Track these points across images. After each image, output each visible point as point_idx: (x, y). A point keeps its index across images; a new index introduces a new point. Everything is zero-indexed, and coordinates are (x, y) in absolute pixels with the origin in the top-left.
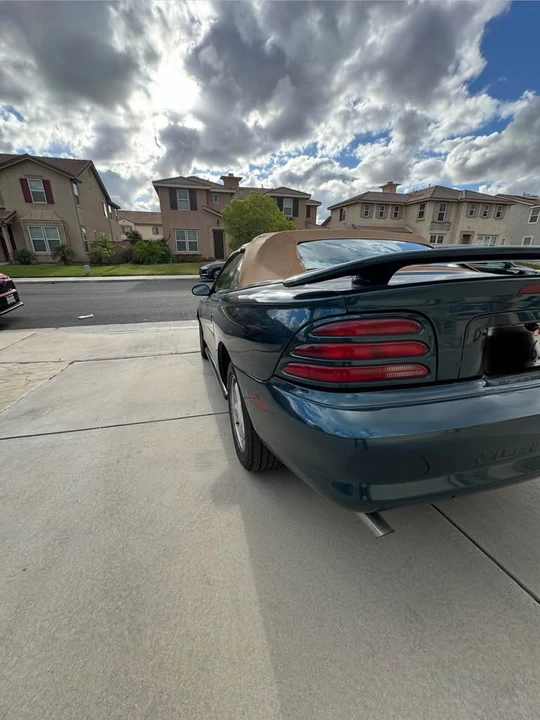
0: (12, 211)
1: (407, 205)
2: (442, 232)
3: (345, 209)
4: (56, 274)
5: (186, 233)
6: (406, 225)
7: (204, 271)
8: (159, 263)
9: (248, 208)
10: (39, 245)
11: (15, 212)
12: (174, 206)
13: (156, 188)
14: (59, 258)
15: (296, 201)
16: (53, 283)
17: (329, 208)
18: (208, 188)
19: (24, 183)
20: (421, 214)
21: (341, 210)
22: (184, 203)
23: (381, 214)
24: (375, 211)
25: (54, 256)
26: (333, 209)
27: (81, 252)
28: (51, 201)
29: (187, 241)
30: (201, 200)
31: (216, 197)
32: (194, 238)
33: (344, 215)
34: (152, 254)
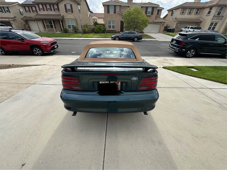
0: (62, 15)
1: (203, 8)
2: (217, 21)
3: (174, 11)
4: (73, 36)
5: (112, 22)
8: (102, 33)
9: (132, 13)
10: (69, 27)
11: (63, 16)
12: (108, 12)
13: (103, 5)
14: (74, 31)
15: (153, 8)
16: (71, 39)
17: (167, 10)
18: (120, 4)
19: (65, 5)
20: (209, 13)
21: (173, 11)
22: (112, 10)
23: (190, 13)
24: (187, 11)
25: (73, 30)
26: (169, 11)
27: (80, 29)
28: (72, 12)
29: (112, 25)
30: (118, 9)
31: (123, 8)
32: (114, 24)
33: (173, 13)
34: (100, 30)
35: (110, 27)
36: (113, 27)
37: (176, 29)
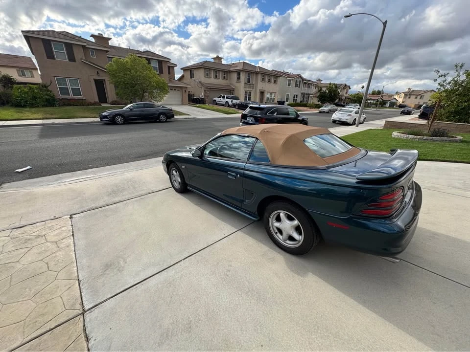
1: (230, 72)
2: (250, 89)
3: (193, 70)
5: (67, 80)
6: (231, 84)
7: (105, 117)
12: (50, 56)
15: (160, 62)
17: (181, 69)
18: (84, 44)
20: (239, 78)
21: (191, 71)
22: (61, 55)
23: (216, 76)
24: (212, 73)
26: (185, 69)
29: (69, 87)
30: (79, 54)
31: (92, 52)
32: (76, 84)
33: (193, 75)
34: (35, 98)
35: (65, 91)
36: (76, 92)
37: (206, 99)
